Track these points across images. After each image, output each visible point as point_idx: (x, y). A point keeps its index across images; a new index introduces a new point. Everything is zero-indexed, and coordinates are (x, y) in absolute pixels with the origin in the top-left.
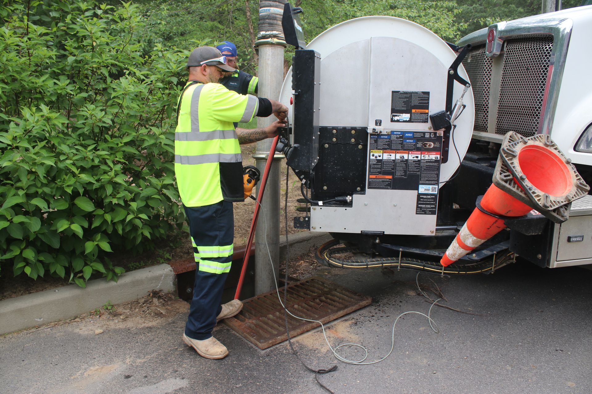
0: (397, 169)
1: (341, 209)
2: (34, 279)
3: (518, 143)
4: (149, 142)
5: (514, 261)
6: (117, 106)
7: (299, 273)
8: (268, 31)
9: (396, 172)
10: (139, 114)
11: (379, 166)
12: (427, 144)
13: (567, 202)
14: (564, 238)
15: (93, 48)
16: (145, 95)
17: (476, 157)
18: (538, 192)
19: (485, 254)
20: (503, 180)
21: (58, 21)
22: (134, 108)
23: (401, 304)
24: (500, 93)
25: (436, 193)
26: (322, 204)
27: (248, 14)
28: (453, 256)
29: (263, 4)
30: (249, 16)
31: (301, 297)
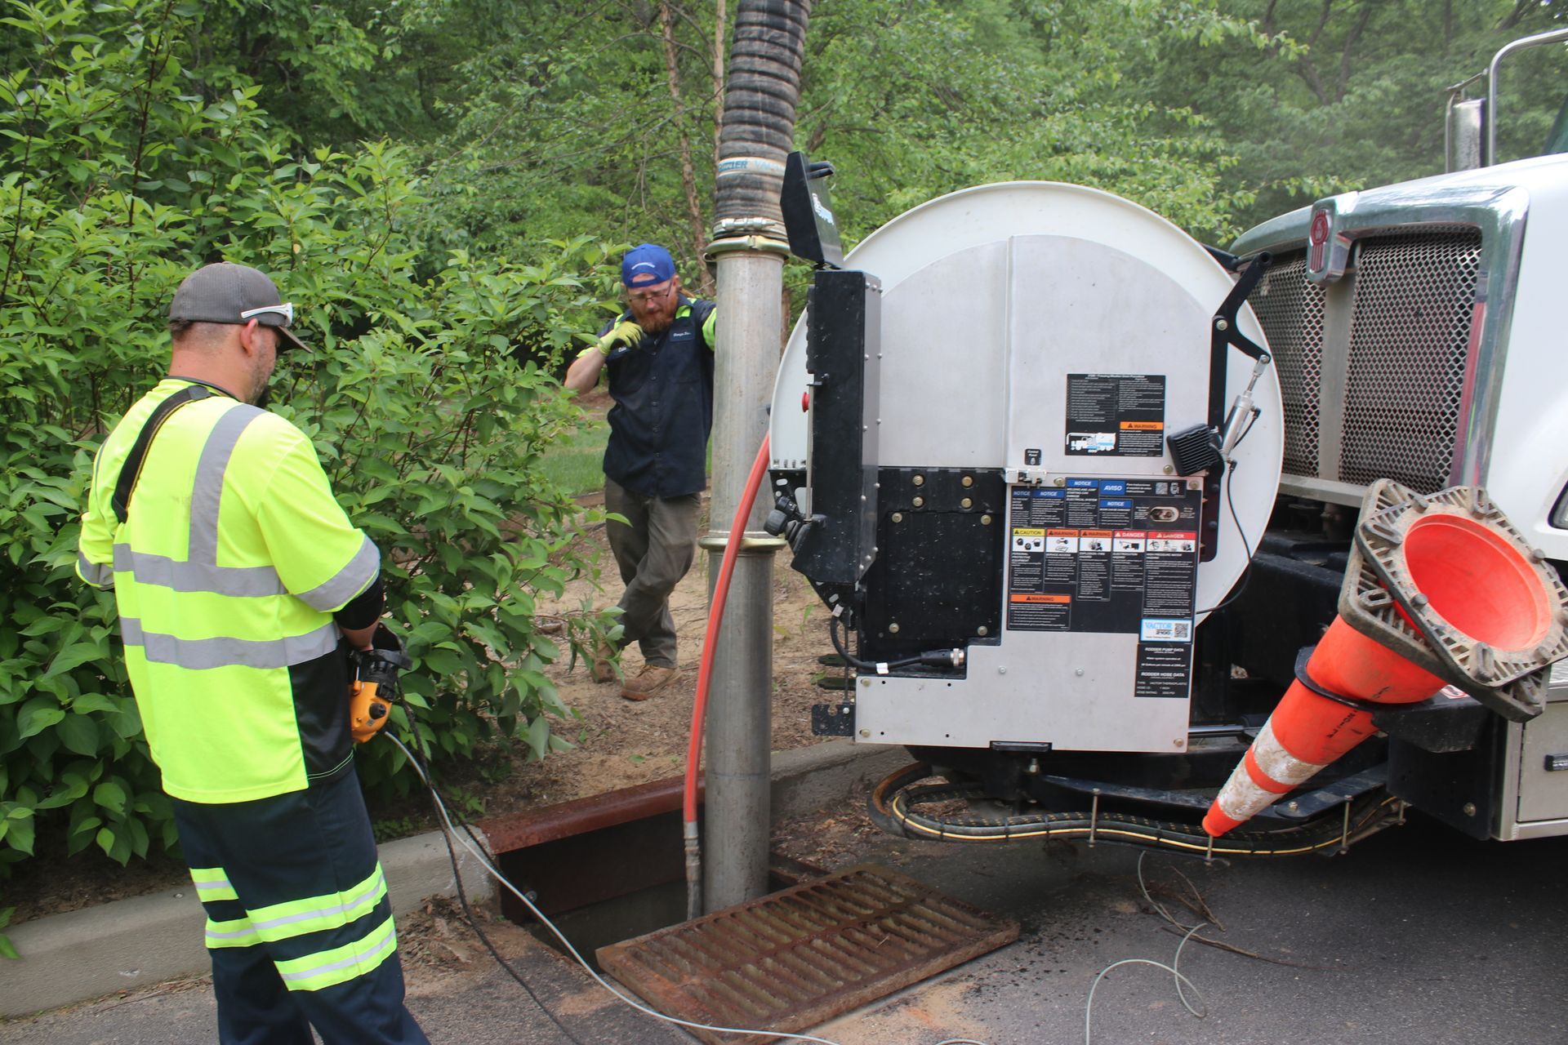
0: (1083, 578)
1: (937, 685)
2: (119, 864)
3: (1402, 510)
4: (432, 504)
5: (1401, 819)
6: (350, 409)
7: (824, 852)
8: (741, 216)
9: (1080, 585)
10: (407, 431)
11: (1037, 571)
12: (1161, 511)
13: (1538, 666)
14: (1534, 762)
15: (293, 260)
16: (424, 382)
17: (1291, 543)
18: (1461, 638)
19: (1323, 803)
20: (1365, 608)
21: (209, 191)
22: (394, 414)
23: (1097, 937)
24: (1348, 375)
25: (1188, 639)
26: (887, 672)
27: (687, 168)
28: (1238, 807)
29: (728, 147)
30: (690, 174)
31: (831, 918)
